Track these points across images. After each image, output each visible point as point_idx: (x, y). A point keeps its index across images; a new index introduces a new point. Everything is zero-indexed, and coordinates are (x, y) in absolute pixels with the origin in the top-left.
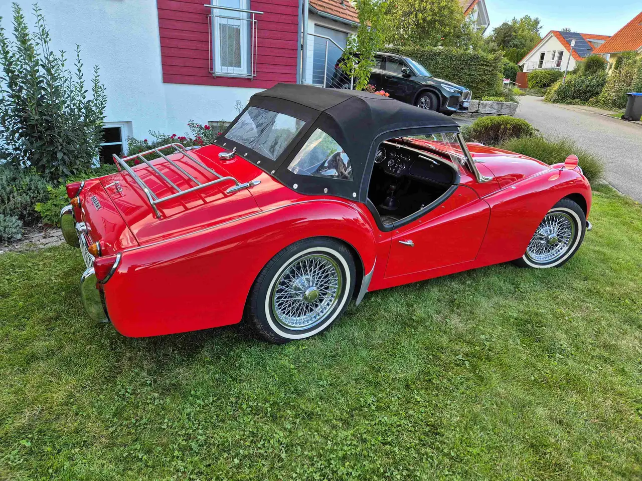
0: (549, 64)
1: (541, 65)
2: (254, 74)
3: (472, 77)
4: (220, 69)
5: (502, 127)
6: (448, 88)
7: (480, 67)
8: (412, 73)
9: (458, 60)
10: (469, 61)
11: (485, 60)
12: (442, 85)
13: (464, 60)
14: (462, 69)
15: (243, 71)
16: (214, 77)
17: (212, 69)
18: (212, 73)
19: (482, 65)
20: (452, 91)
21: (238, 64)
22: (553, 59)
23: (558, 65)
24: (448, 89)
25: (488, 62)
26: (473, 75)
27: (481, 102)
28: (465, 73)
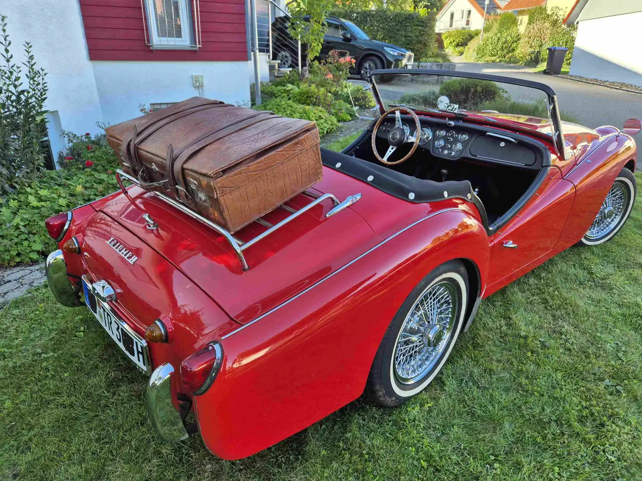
0: (459, 23)
1: (451, 25)
2: (199, 44)
3: (409, 38)
4: (157, 41)
5: (472, 90)
6: (391, 51)
7: (415, 27)
8: (354, 38)
9: (394, 21)
10: (404, 22)
11: (420, 20)
12: (385, 48)
13: (399, 21)
14: (398, 30)
15: (184, 42)
16: (152, 51)
17: (148, 40)
18: (149, 46)
19: (418, 25)
20: (396, 54)
21: (179, 35)
22: (462, 18)
23: (468, 23)
24: (392, 53)
25: (423, 22)
26: (409, 37)
27: (420, 64)
28: (402, 35)
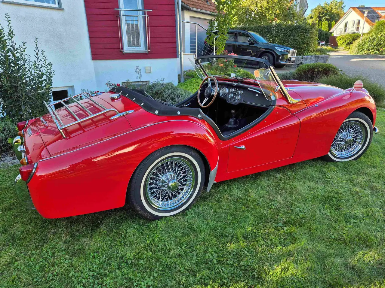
0: (351, 29)
1: (345, 31)
2: (149, 49)
3: (296, 41)
4: (127, 48)
5: (316, 70)
6: (280, 49)
7: (301, 34)
8: (256, 42)
9: (286, 31)
10: (294, 31)
11: (305, 29)
12: (275, 47)
13: (290, 30)
14: (289, 36)
15: (142, 48)
16: (123, 54)
17: (122, 49)
18: (123, 51)
19: (304, 32)
20: (283, 51)
21: (139, 45)
22: (354, 26)
23: (358, 29)
24: (280, 50)
25: (307, 30)
26: (297, 40)
27: (304, 57)
28: (291, 39)
